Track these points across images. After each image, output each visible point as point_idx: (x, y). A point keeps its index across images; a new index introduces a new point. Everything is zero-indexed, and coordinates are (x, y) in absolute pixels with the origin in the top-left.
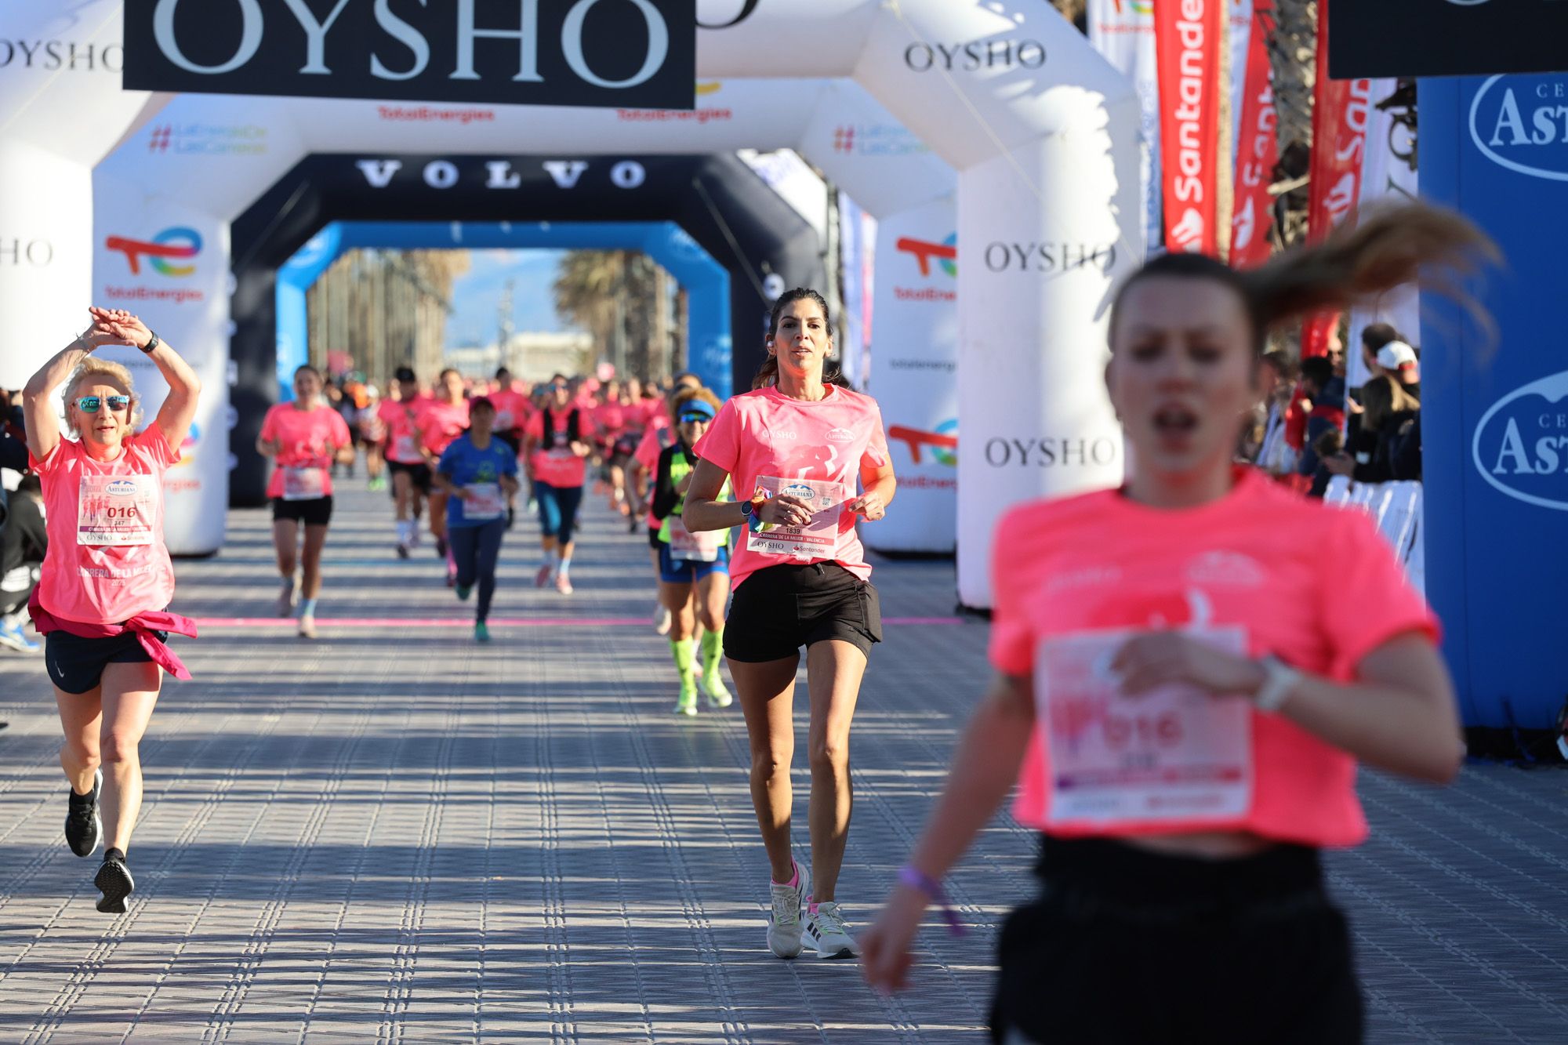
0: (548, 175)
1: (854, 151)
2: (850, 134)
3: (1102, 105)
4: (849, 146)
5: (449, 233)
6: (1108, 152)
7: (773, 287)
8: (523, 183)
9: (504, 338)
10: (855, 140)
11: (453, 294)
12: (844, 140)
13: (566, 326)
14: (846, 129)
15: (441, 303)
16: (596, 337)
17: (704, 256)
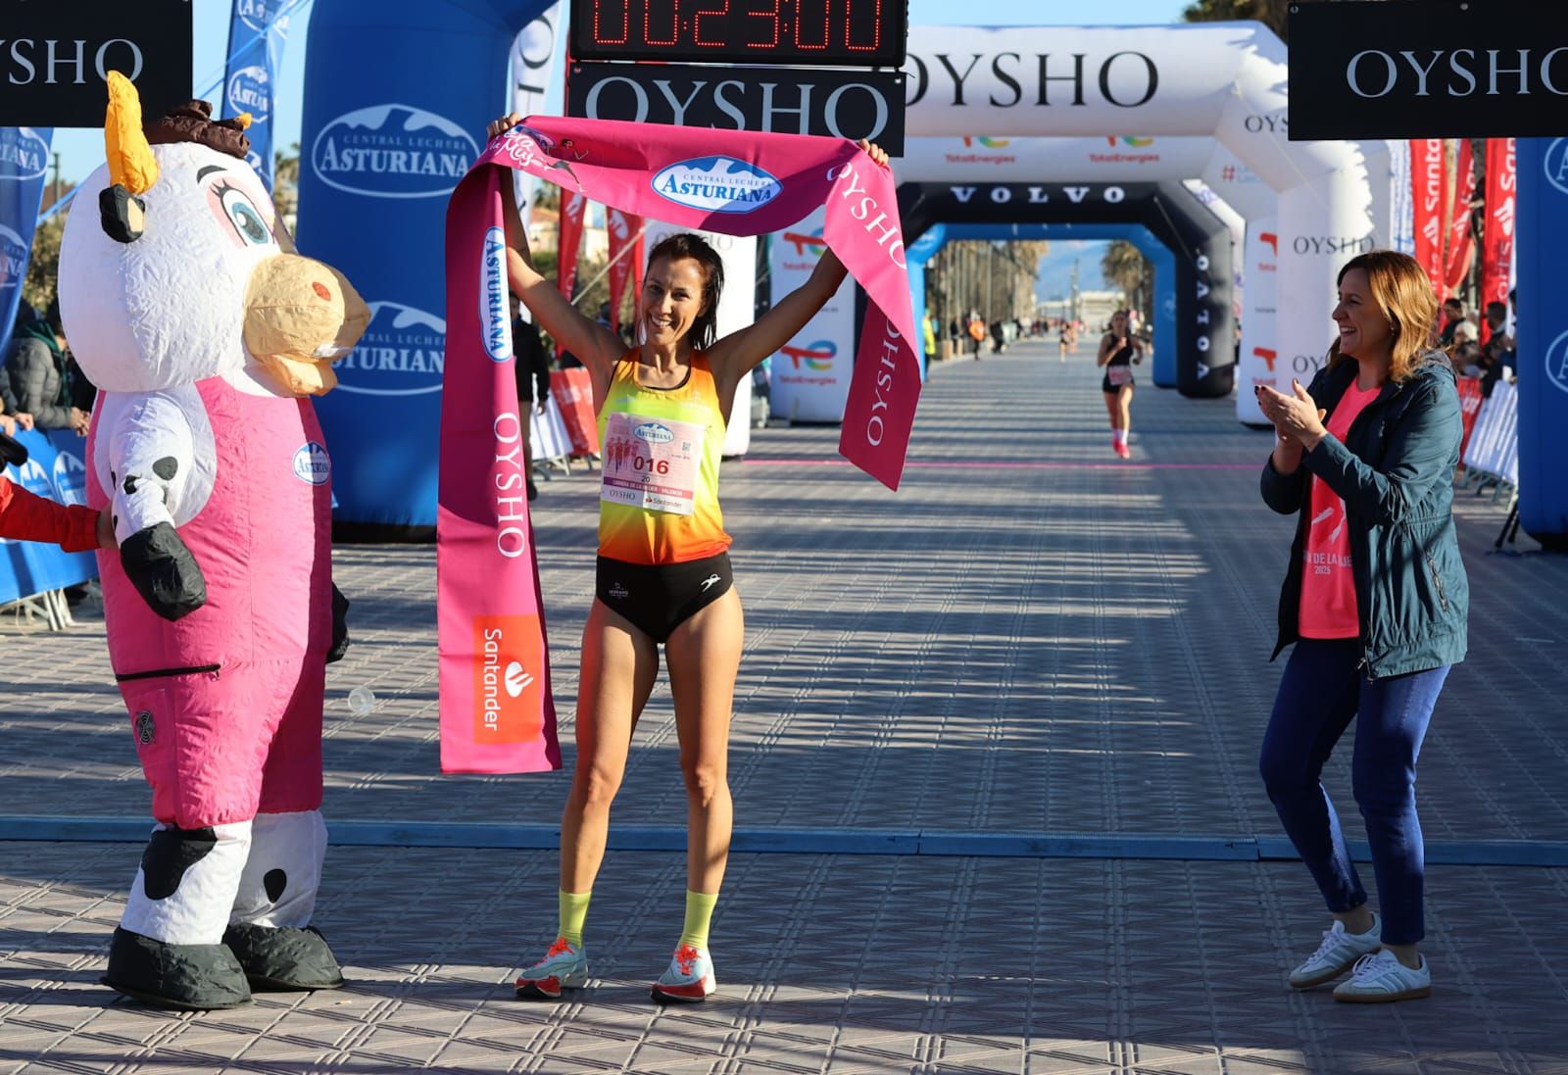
0: (1066, 195)
1: (1235, 181)
2: (1232, 170)
3: (1358, 150)
4: (1231, 177)
5: (1011, 231)
6: (1365, 178)
7: (1202, 263)
8: (1050, 200)
9: (1075, 293)
10: (1235, 174)
11: (1038, 268)
12: (1228, 173)
13: (1108, 287)
14: (1230, 167)
15: (1031, 272)
16: (1128, 294)
17: (1160, 245)
